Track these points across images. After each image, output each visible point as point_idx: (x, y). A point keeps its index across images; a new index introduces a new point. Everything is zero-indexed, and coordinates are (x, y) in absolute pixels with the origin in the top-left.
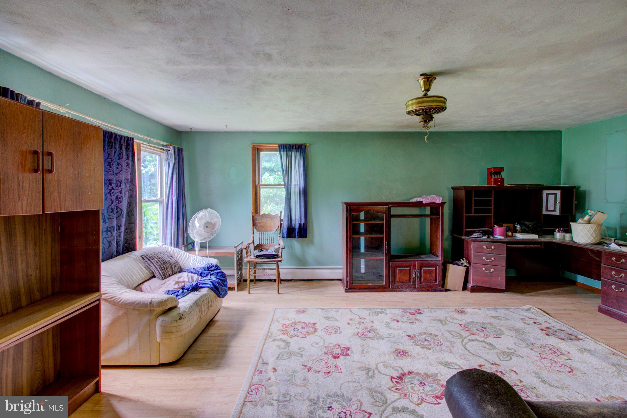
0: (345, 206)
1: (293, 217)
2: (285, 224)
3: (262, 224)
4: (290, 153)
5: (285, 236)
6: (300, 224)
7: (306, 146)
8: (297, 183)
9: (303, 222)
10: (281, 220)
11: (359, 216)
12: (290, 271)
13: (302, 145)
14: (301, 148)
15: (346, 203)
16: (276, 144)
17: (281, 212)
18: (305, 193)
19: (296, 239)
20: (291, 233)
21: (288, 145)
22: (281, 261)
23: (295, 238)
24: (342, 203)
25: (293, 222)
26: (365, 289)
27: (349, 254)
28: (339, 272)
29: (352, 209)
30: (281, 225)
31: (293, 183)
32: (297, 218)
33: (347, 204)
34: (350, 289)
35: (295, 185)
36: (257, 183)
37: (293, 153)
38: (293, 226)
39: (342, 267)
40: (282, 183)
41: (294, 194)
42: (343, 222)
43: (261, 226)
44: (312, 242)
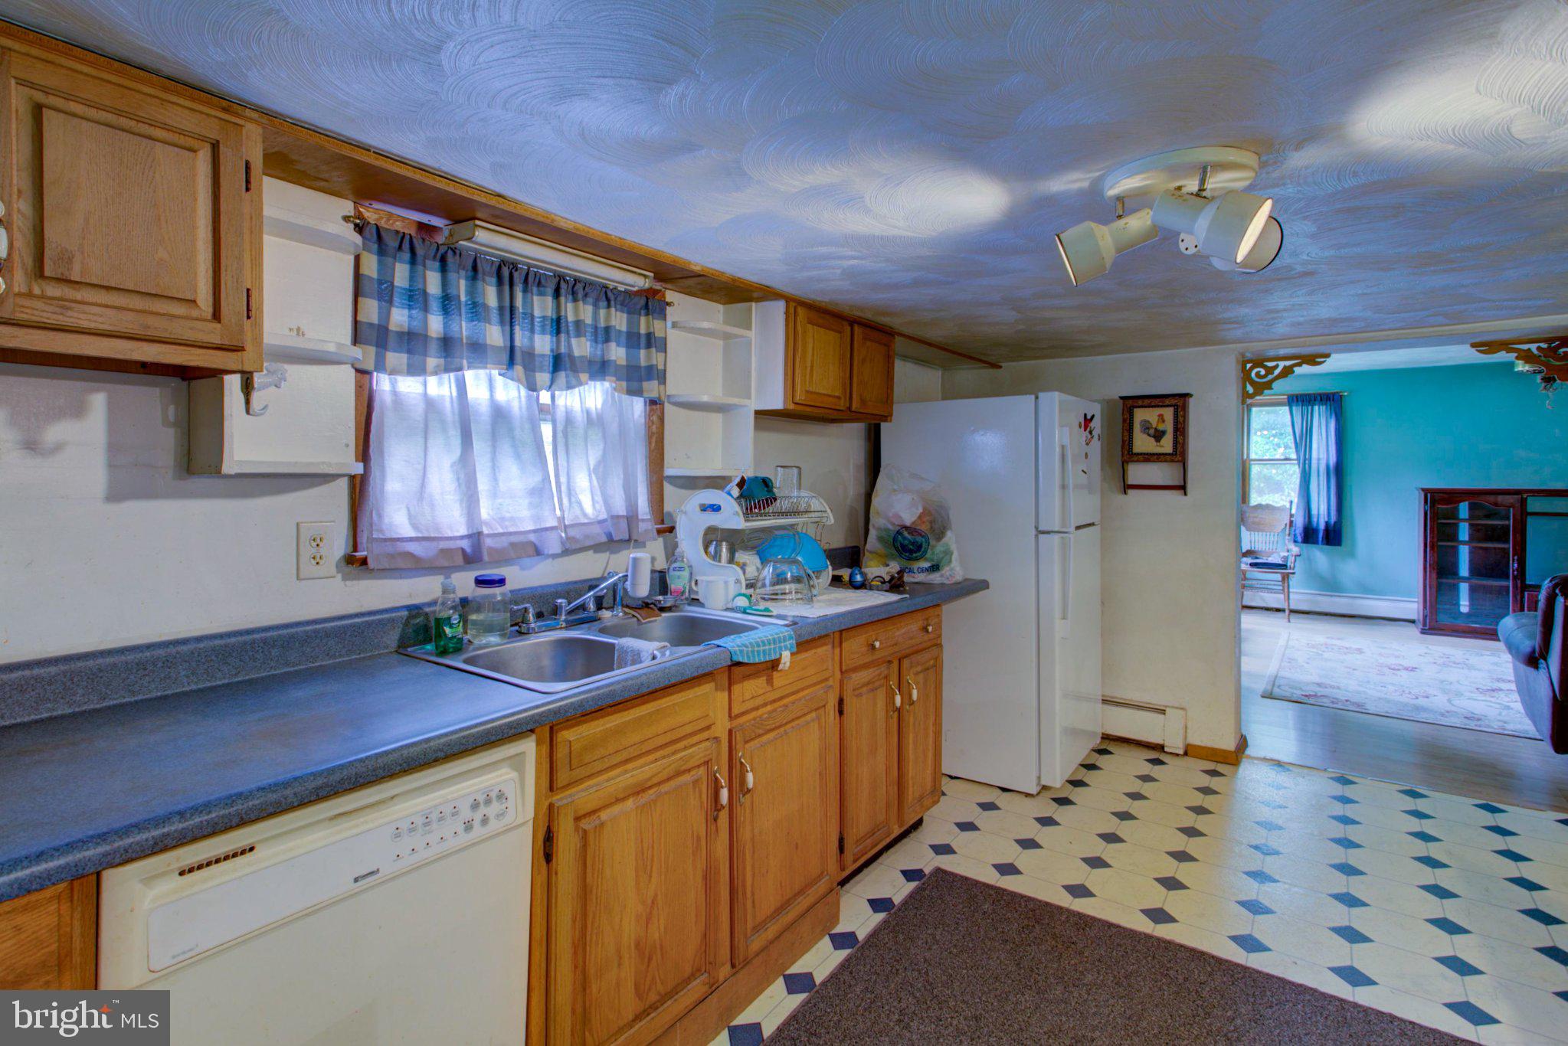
0: (1423, 494)
1: (1314, 512)
2: (1300, 522)
3: (1256, 520)
4: (1310, 408)
5: (1299, 539)
6: (1327, 523)
7: (1341, 396)
8: (1323, 456)
9: (1333, 519)
10: (1292, 516)
11: (1456, 511)
12: (1310, 597)
13: (1334, 394)
14: (1332, 400)
15: (1423, 490)
16: (1284, 395)
17: (1291, 502)
18: (1339, 473)
19: (1320, 546)
20: (1309, 535)
21: (1306, 395)
22: (1294, 573)
23: (1316, 542)
24: (1417, 489)
25: (1315, 520)
26: (1464, 632)
27: (1430, 572)
28: (1412, 607)
29: (1437, 498)
30: (1291, 522)
31: (1314, 455)
32: (1321, 512)
33: (1426, 491)
34: (1429, 629)
35: (1319, 459)
36: (1245, 457)
37: (1316, 408)
38: (1315, 525)
39: (1416, 600)
40: (1294, 456)
41: (1316, 474)
42: (1419, 520)
43: (1254, 523)
44: (1352, 554)
